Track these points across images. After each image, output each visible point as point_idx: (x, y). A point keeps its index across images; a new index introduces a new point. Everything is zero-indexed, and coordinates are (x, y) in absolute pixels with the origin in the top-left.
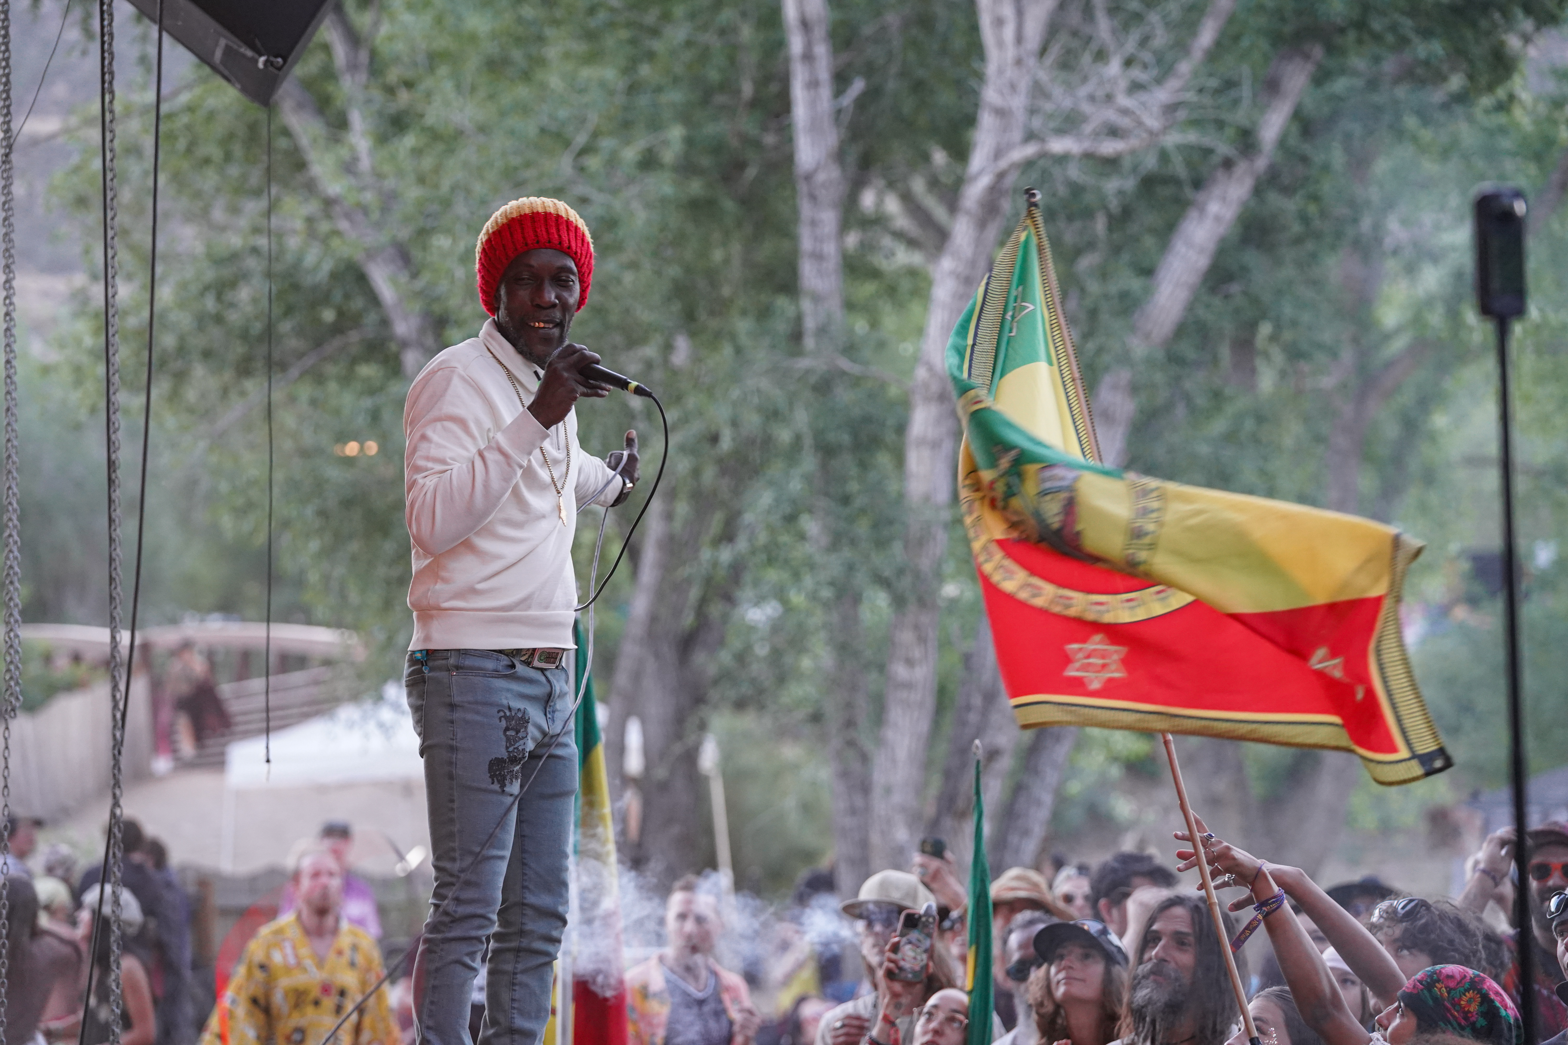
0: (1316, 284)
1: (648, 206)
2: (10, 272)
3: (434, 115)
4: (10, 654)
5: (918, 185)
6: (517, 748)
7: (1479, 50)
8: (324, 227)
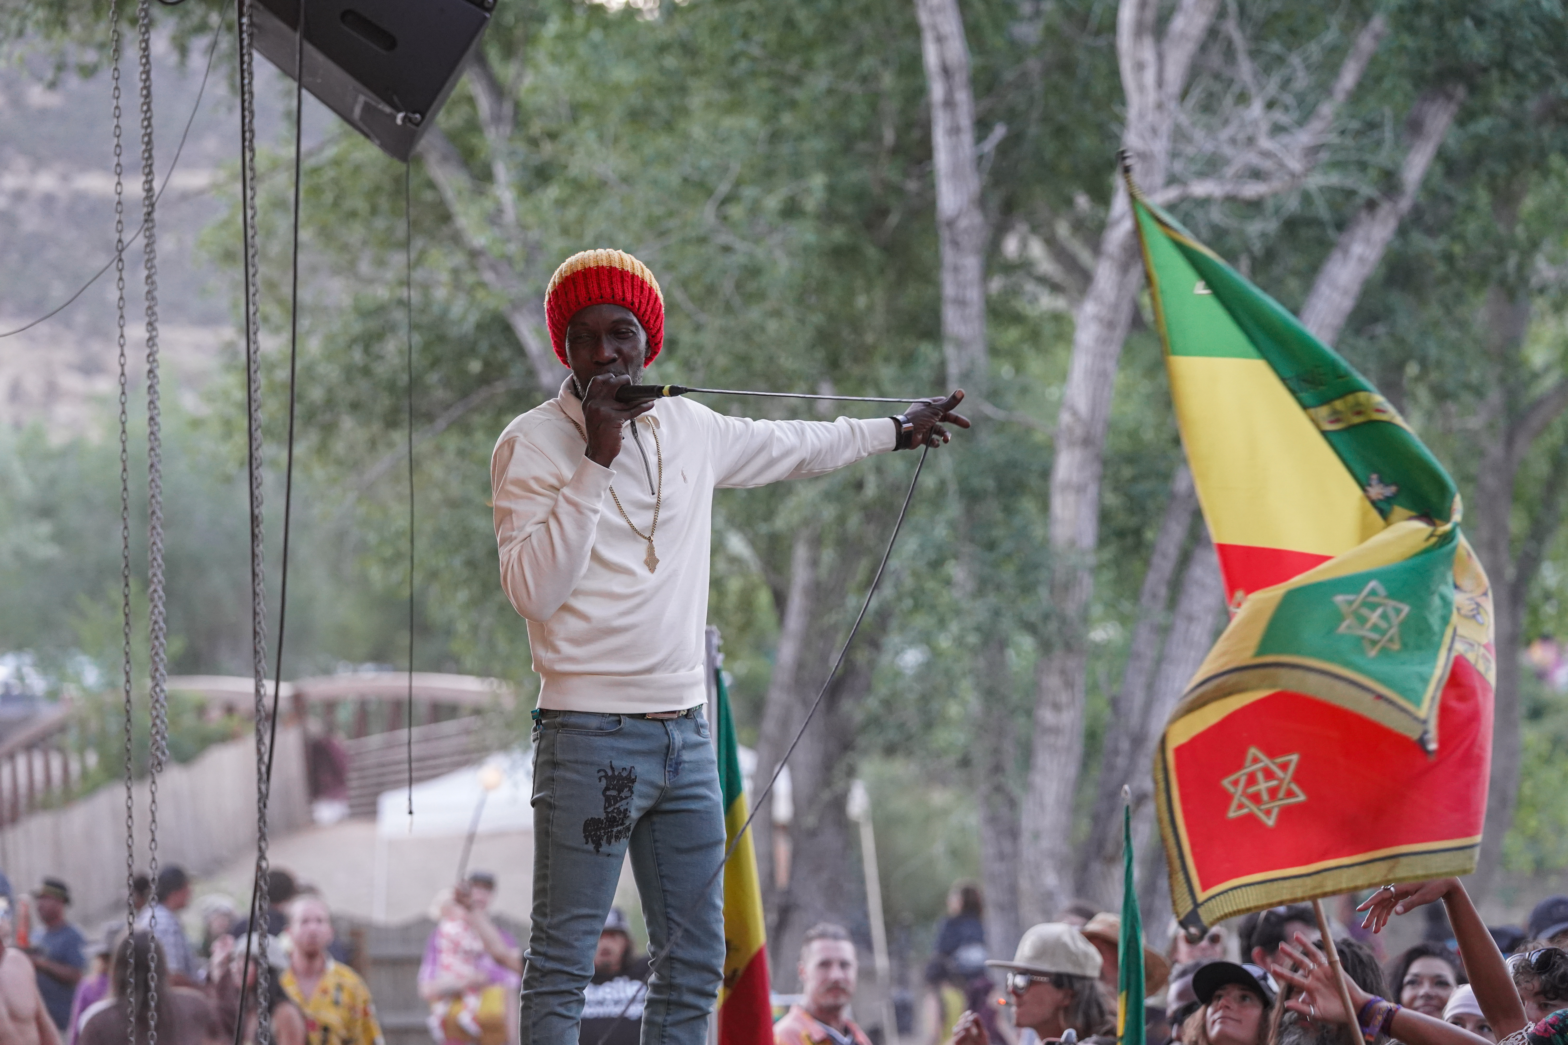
0: (1462, 325)
1: (791, 254)
3: (577, 166)
4: (156, 709)
5: (1063, 229)
6: (620, 808)
8: (469, 279)
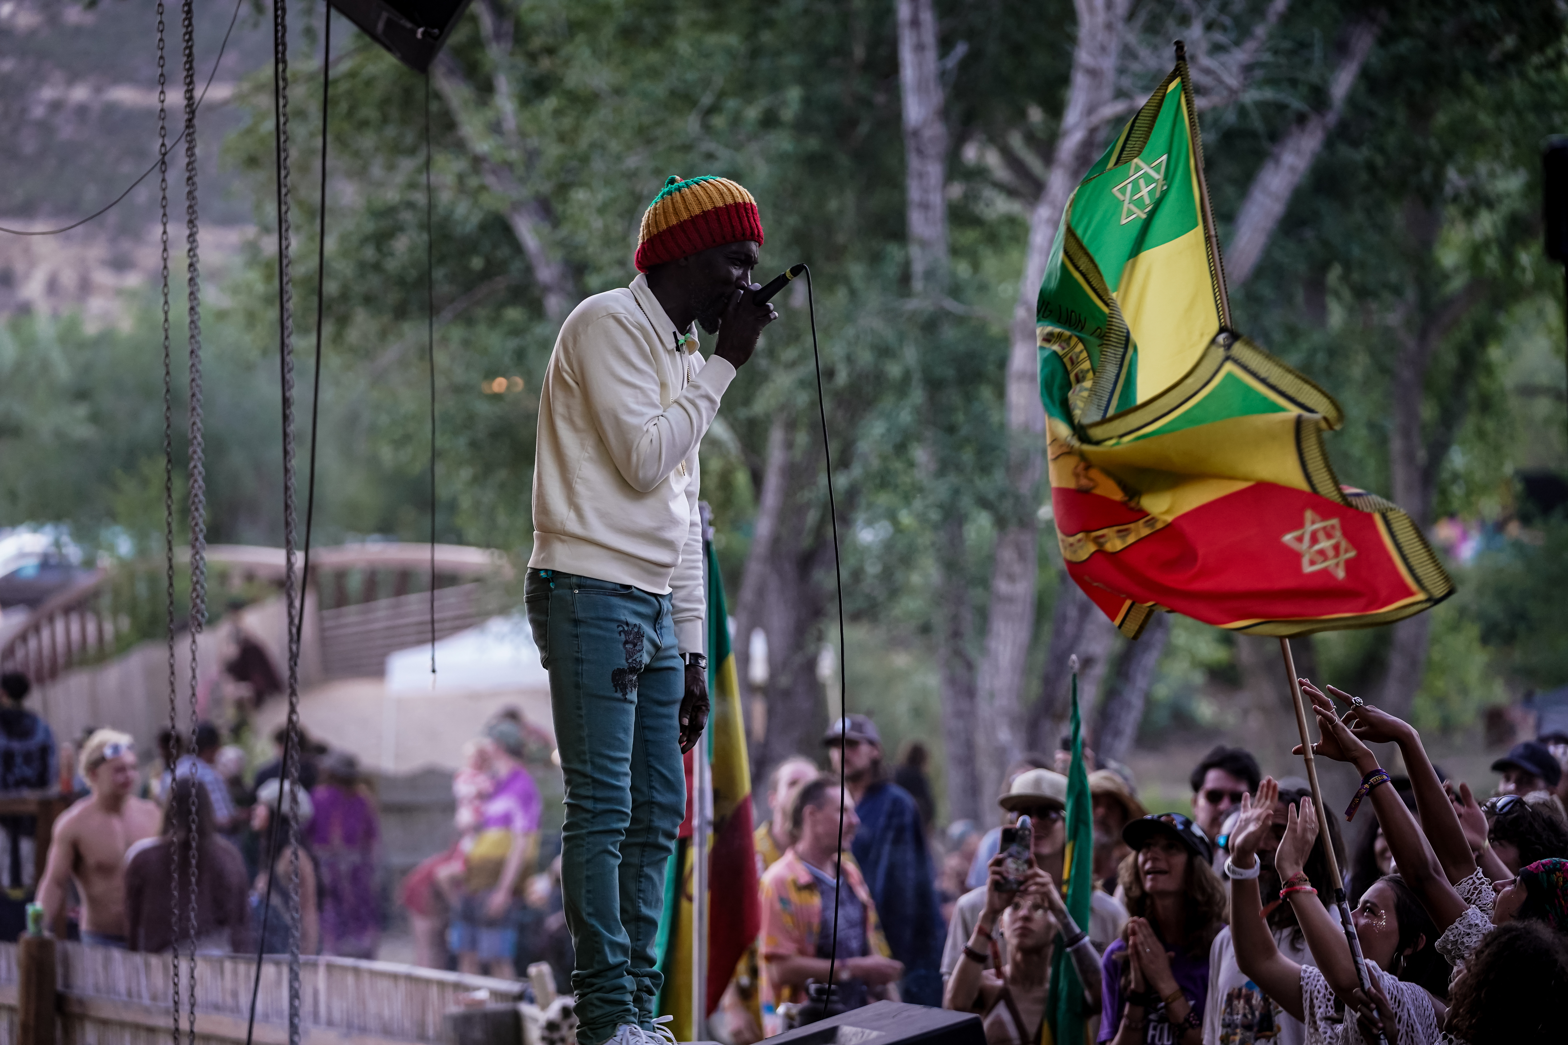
0: (1383, 229)
2: (194, 226)
3: (573, 78)
5: (1016, 141)
6: (635, 660)
8: (473, 182)
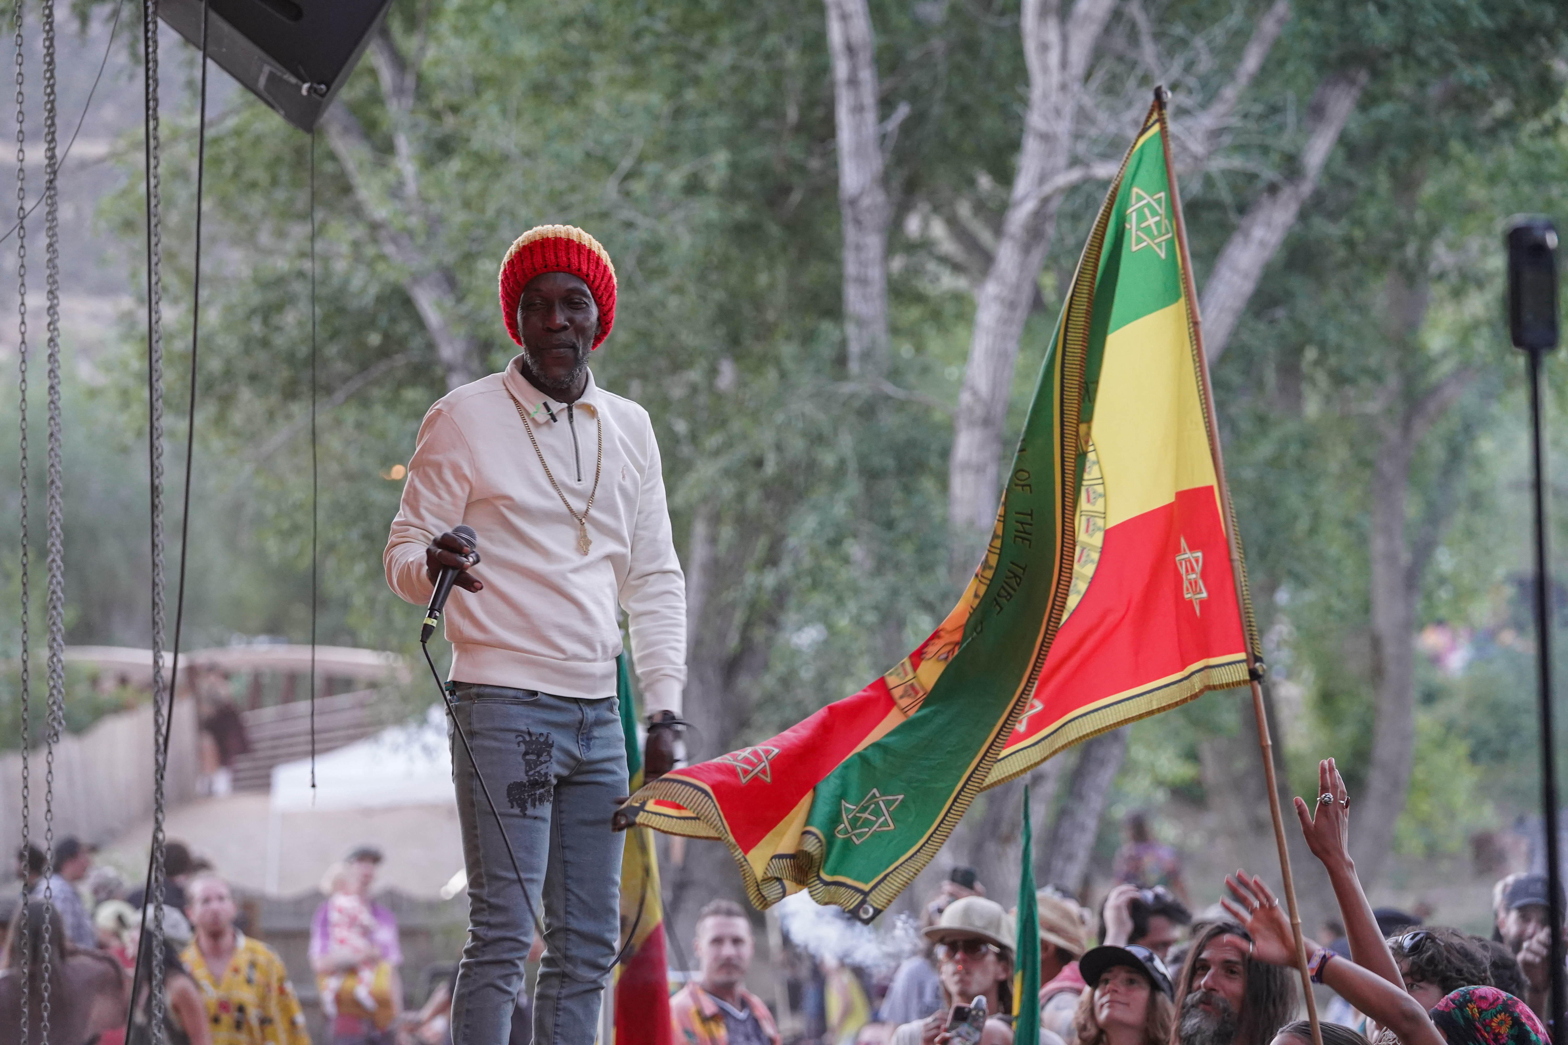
2: (54, 298)
3: (480, 139)
4: (53, 679)
5: (964, 209)
6: (539, 772)
7: (1525, 76)
